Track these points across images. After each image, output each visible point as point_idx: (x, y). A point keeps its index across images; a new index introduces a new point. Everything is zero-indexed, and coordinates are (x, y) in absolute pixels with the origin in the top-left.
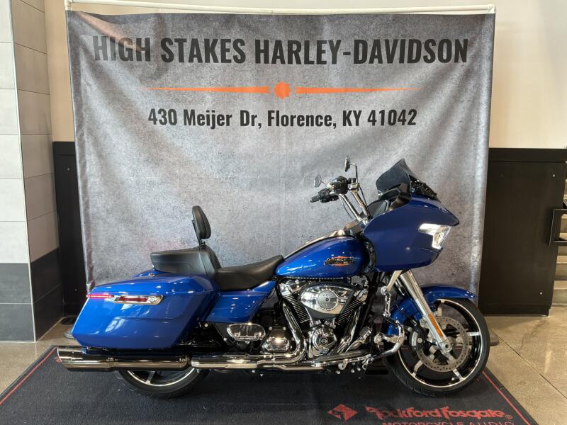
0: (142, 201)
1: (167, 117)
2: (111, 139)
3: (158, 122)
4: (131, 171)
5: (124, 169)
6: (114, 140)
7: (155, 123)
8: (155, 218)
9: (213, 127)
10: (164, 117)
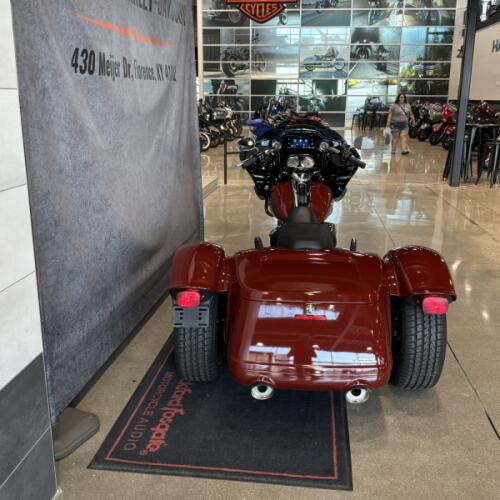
0: (78, 195)
1: (87, 61)
2: (50, 97)
3: (78, 69)
4: (69, 149)
5: (62, 147)
6: (54, 98)
7: (76, 71)
8: (88, 218)
9: (114, 79)
10: (85, 61)
